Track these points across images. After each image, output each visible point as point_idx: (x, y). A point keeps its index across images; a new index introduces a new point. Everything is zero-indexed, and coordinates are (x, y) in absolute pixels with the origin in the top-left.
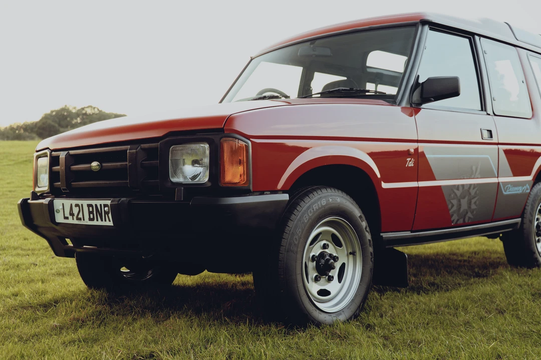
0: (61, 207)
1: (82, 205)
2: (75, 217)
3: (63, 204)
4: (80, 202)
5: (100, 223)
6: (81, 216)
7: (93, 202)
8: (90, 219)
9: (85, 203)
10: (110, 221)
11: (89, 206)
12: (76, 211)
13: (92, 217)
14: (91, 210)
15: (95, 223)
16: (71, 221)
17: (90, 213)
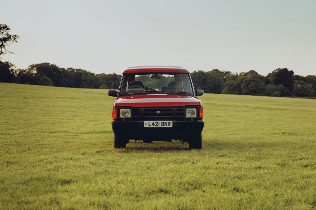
0: (148, 123)
1: (159, 122)
2: (155, 126)
3: (149, 122)
4: (158, 122)
5: (166, 126)
6: (158, 125)
7: (164, 122)
8: (162, 126)
9: (160, 122)
10: (170, 126)
11: (162, 122)
12: (155, 124)
13: (163, 125)
14: (163, 123)
15: (164, 126)
16: (152, 126)
17: (162, 124)
